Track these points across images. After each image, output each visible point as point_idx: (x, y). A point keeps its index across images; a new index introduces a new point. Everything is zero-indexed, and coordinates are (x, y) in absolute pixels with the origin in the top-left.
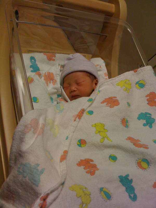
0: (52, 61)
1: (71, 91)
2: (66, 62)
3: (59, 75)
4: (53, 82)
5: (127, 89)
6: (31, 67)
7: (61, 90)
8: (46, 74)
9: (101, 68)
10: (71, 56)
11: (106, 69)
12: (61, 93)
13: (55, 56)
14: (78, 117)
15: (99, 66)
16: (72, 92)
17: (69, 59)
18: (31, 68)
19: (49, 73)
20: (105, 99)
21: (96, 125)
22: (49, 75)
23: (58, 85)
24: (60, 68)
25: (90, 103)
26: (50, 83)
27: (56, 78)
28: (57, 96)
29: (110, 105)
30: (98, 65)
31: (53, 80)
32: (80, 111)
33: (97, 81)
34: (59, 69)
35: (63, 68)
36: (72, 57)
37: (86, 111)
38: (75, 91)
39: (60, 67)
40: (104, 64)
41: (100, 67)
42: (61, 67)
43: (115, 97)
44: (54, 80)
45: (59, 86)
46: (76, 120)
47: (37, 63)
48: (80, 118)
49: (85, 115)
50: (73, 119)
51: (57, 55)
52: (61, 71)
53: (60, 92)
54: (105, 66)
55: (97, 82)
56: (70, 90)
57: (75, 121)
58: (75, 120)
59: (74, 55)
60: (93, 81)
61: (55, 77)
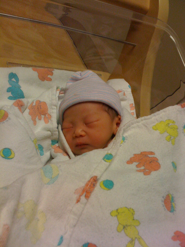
0: (47, 81)
1: (74, 135)
2: (70, 84)
3: (56, 106)
4: (44, 118)
5: (171, 138)
6: (9, 90)
7: (57, 133)
8: (34, 104)
9: (125, 97)
10: (77, 74)
11: (133, 97)
12: (58, 137)
13: (52, 74)
14: (84, 195)
15: (122, 93)
16: (76, 137)
17: (75, 79)
18: (9, 92)
19: (39, 102)
20: (135, 155)
21: (118, 211)
22: (39, 107)
23: (53, 123)
24: (59, 94)
25: (108, 164)
26: (40, 119)
27: (51, 111)
28: (50, 142)
29: (143, 168)
30: (120, 92)
31: (45, 115)
32: (89, 181)
33: (120, 119)
34: (57, 95)
35: (65, 93)
36: (79, 77)
37: (100, 181)
38: (81, 136)
39: (58, 92)
40: (130, 90)
41: (124, 94)
42: (61, 92)
43: (152, 153)
44: (47, 115)
45: (55, 125)
46: (81, 201)
47: (21, 83)
48: (87, 197)
49: (98, 189)
50: (75, 197)
51: (56, 72)
52: (59, 98)
53: (56, 137)
54: (131, 93)
55: (119, 121)
56: (74, 133)
57: (79, 203)
58: (78, 201)
59: (83, 73)
60: (113, 119)
61: (49, 109)
